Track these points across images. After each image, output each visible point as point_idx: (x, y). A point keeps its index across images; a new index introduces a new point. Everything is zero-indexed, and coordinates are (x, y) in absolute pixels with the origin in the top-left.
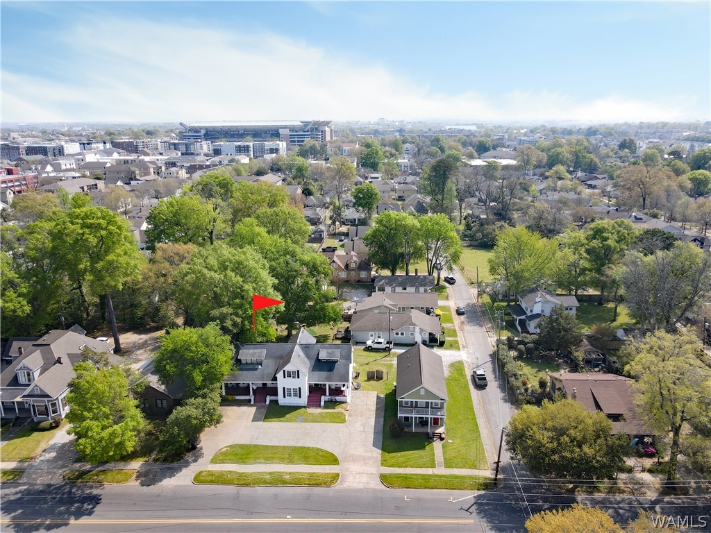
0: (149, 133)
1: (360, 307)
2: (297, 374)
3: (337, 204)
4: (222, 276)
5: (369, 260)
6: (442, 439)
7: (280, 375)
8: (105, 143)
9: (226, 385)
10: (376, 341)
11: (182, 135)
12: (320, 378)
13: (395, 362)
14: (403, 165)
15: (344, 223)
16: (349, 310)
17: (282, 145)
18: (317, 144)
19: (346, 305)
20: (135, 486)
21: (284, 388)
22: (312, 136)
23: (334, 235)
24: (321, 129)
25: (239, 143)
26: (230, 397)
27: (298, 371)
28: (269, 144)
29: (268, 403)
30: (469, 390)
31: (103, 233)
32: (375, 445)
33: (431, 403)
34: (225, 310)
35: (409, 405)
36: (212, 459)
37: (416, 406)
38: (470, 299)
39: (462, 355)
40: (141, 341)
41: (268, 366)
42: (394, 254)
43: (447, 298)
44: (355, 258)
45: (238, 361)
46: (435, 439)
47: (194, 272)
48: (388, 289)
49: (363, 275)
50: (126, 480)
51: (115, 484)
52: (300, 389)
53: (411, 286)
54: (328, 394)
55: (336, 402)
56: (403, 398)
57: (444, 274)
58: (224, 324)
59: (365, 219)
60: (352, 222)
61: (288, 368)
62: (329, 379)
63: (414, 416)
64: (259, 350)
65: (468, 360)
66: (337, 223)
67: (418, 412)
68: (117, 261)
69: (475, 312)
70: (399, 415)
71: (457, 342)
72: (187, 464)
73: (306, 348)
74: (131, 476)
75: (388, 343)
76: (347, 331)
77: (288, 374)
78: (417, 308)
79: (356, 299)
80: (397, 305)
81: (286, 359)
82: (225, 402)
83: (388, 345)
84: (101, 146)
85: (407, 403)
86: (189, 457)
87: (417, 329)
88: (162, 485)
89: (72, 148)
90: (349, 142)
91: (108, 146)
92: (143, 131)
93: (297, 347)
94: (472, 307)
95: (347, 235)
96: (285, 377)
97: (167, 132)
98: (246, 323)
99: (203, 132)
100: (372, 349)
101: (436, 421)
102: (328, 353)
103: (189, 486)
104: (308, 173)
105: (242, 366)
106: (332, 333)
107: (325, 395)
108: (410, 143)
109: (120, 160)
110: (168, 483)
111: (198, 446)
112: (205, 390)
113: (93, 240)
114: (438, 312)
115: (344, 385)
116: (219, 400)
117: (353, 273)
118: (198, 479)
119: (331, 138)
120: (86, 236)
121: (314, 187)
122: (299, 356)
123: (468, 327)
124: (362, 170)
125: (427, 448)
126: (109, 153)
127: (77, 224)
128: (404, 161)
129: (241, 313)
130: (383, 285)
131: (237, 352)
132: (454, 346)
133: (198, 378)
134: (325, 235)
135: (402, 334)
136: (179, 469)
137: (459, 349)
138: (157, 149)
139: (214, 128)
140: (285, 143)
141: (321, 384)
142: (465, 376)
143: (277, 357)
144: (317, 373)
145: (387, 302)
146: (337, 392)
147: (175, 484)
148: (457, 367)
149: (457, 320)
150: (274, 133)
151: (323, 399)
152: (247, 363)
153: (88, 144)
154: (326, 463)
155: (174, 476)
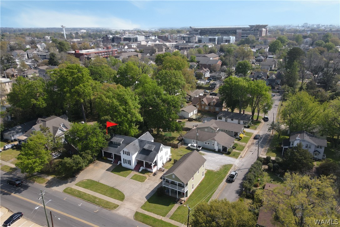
1: (199, 126)
2: (129, 154)
3: (229, 71)
7: (122, 152)
10: (193, 145)
11: (190, 33)
12: (141, 158)
20: (44, 186)
21: (124, 159)
22: (254, 33)
24: (260, 29)
25: (211, 37)
26: (104, 158)
28: (225, 38)
29: (118, 164)
30: (221, 182)
32: (146, 197)
33: (178, 183)
36: (77, 183)
39: (236, 162)
41: (122, 147)
42: (233, 101)
43: (256, 128)
44: (214, 100)
45: (111, 142)
48: (224, 119)
49: (217, 109)
50: (43, 183)
51: (38, 183)
52: (130, 161)
53: (236, 119)
54: (144, 166)
61: (126, 149)
62: (145, 159)
63: (170, 187)
64: (121, 139)
65: (237, 165)
69: (266, 139)
70: (163, 185)
71: (239, 154)
72: (66, 183)
73: (141, 141)
79: (205, 121)
87: (216, 143)
93: (136, 141)
94: (266, 136)
96: (124, 154)
102: (149, 146)
103: (60, 192)
105: (111, 145)
114: (241, 135)
117: (212, 108)
118: (65, 191)
122: (134, 145)
123: (253, 147)
125: (170, 206)
130: (221, 116)
131: (111, 138)
132: (235, 156)
135: (208, 144)
136: (62, 184)
137: (237, 158)
140: (235, 37)
141: (142, 161)
142: (226, 173)
144: (141, 155)
148: (227, 167)
149: (251, 142)
150: (234, 31)
152: (115, 144)
153: (148, 37)
154: (118, 199)
155: (59, 186)
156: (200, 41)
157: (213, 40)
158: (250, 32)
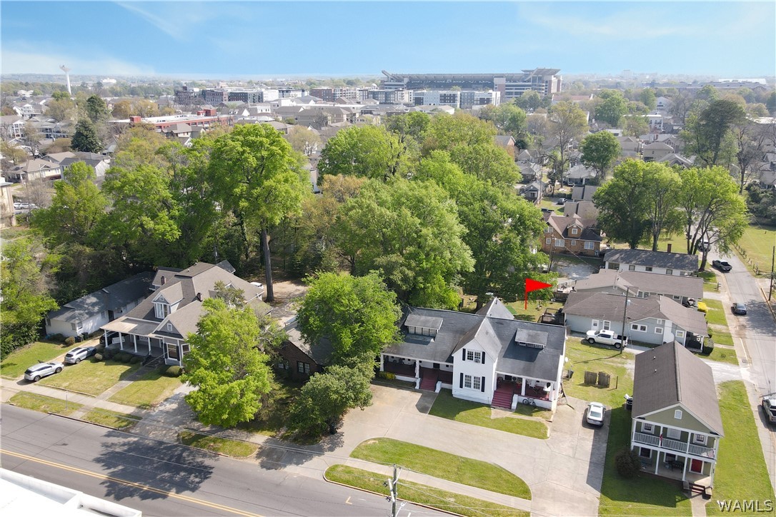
0: (350, 83)
1: (581, 285)
2: (481, 358)
3: (559, 158)
4: (395, 214)
5: (599, 227)
6: (707, 497)
7: (458, 355)
8: (303, 91)
9: (386, 358)
10: (601, 332)
12: (513, 369)
13: (631, 366)
14: (653, 122)
15: (566, 184)
16: (564, 287)
17: (495, 95)
18: (540, 96)
19: (560, 281)
20: (254, 465)
21: (462, 374)
22: (534, 87)
23: (551, 197)
24: (546, 78)
25: (445, 92)
26: (389, 375)
27: (484, 353)
28: (479, 94)
29: (438, 390)
30: (755, 428)
31: (265, 153)
32: (589, 482)
33: (692, 434)
34: (394, 258)
35: (653, 431)
36: (353, 452)
37: (664, 435)
38: (756, 295)
39: (742, 373)
40: (297, 293)
41: (443, 341)
42: (638, 221)
43: (717, 289)
44: (578, 223)
45: (405, 329)
46: (693, 494)
47: (361, 207)
48: (624, 267)
49: (588, 245)
50: (245, 455)
51: (232, 458)
52: (484, 378)
53: (660, 266)
54: (523, 392)
55: (535, 406)
56: (644, 419)
57: (712, 257)
58: (391, 277)
59: (596, 178)
60: (579, 182)
61: (470, 347)
62: (527, 372)
63: (659, 450)
64: (434, 318)
65: (753, 382)
66: (557, 183)
67: (667, 446)
68: (275, 189)
69: (764, 314)
70: (633, 444)
71: (733, 353)
72: (320, 451)
73: (498, 323)
74: (252, 452)
75: (619, 337)
76: (560, 314)
77: (469, 356)
78: (670, 296)
79: (575, 275)
80: (638, 288)
81: (468, 334)
82: (380, 379)
83: (620, 341)
84: (299, 94)
85: (648, 427)
86: (325, 442)
87: (668, 324)
88: (286, 472)
89: (271, 95)
90: (580, 95)
91: (306, 93)
92: (344, 80)
93: (486, 322)
94: (759, 307)
95: (569, 197)
96: (464, 359)
97: (368, 82)
98: (420, 279)
99: (406, 80)
100: (595, 342)
101: (696, 466)
102: (529, 335)
103: (318, 481)
104: (525, 125)
105: (408, 336)
106: (537, 315)
107: (519, 394)
110: (293, 471)
111: (338, 431)
112: (355, 358)
113: (253, 161)
114: (702, 305)
115: (548, 385)
116: (372, 375)
117: (574, 242)
118: (332, 475)
119: (558, 90)
120: (246, 155)
121: (530, 139)
122: (487, 333)
123: (751, 334)
124: (596, 125)
125: (680, 506)
126: (305, 100)
127: (238, 140)
128: (655, 116)
129: (413, 264)
130: (617, 260)
131: (404, 317)
132: (729, 358)
133: (347, 340)
134: (539, 194)
135: (643, 328)
136: (310, 457)
137: (736, 363)
139: (418, 76)
140: (499, 93)
141: (515, 378)
142: (748, 406)
143: (456, 332)
144: (510, 361)
145: (622, 283)
146: (538, 392)
147: (302, 474)
148: (735, 390)
149: (733, 323)
150: (488, 83)
151: (516, 399)
152: (415, 334)
153: (287, 92)
154: (512, 493)
155: (302, 463)
156: (419, 101)
157: (450, 99)
158: (524, 84)
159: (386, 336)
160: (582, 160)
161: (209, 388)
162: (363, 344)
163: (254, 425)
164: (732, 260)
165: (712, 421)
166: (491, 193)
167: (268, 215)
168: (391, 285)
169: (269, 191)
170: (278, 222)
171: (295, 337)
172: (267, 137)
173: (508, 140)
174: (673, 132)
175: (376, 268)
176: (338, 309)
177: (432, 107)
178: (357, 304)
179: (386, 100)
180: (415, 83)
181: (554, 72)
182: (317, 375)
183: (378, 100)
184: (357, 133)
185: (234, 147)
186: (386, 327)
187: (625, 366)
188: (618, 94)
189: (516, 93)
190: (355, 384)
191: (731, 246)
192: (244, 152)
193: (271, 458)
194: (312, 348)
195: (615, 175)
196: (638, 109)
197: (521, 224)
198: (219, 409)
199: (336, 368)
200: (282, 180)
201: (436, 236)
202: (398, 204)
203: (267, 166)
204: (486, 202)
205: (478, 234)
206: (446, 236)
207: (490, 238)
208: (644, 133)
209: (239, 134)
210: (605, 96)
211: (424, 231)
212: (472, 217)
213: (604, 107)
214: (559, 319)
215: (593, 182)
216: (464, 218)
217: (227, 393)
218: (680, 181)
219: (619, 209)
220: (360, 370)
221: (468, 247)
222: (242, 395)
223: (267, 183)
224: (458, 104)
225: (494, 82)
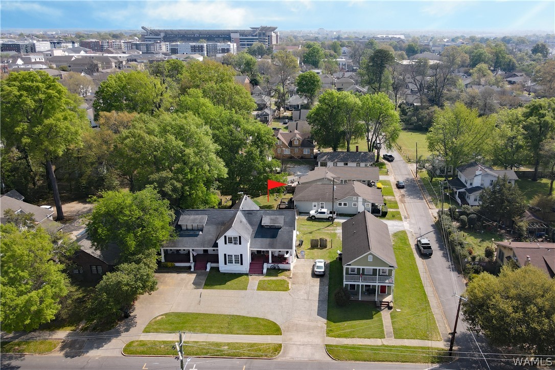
0: (115, 36)
1: (303, 180)
2: (238, 240)
3: (282, 91)
4: (163, 140)
5: (312, 138)
6: (390, 308)
7: (221, 241)
8: (73, 43)
9: (166, 252)
10: (319, 211)
11: (143, 38)
12: (262, 245)
13: (339, 231)
14: (341, 64)
15: (288, 109)
16: (292, 182)
17: (233, 46)
18: (265, 47)
19: (289, 178)
20: (59, 357)
21: (225, 255)
22: (260, 40)
23: (278, 119)
24: (268, 34)
25: (194, 44)
26: (169, 264)
27: (240, 237)
28: (220, 45)
29: (208, 270)
30: (414, 259)
31: (42, 96)
32: (319, 314)
33: (379, 269)
34: (164, 174)
35: (356, 272)
36: (146, 328)
37: (363, 274)
38: (409, 175)
39: (405, 225)
40: (86, 210)
41: (209, 232)
42: (336, 132)
43: (387, 173)
44: (298, 136)
45: (179, 227)
46: (382, 308)
47: (133, 136)
48: (330, 164)
49: (306, 151)
50: (50, 350)
51: (37, 355)
52: (241, 255)
53: (352, 162)
54: (270, 261)
55: (279, 269)
56: (350, 265)
57: (383, 152)
58: (163, 189)
59: (308, 104)
60: (296, 108)
61: (230, 233)
62: (272, 246)
63: (360, 284)
64: (201, 216)
65: (411, 230)
66: (282, 109)
67: (365, 280)
68: (56, 126)
69: (414, 186)
70: (345, 283)
71: (399, 213)
72: (118, 334)
73: (248, 214)
74: (55, 346)
75: (331, 213)
76: (291, 201)
77: (230, 240)
78: (359, 181)
79: (299, 173)
80: (339, 178)
81: (227, 225)
82: (162, 268)
83: (331, 215)
84: (70, 46)
85: (353, 270)
86: (121, 326)
87: (360, 199)
88: (88, 357)
89: (43, 46)
90: (292, 45)
91: (76, 45)
92: (110, 35)
93: (239, 214)
94: (411, 182)
95: (290, 119)
96: (226, 243)
97: (131, 36)
98: (187, 188)
99: (162, 35)
100: (315, 218)
101: (383, 290)
102: (271, 219)
103: (117, 357)
104: (256, 68)
105: (181, 232)
106: (275, 204)
107: (268, 262)
108: (347, 46)
109: (86, 57)
110: (95, 354)
111: (131, 314)
112: (140, 256)
113: (30, 103)
114: (379, 185)
115: (287, 252)
116: (155, 266)
117: (296, 150)
118: (129, 350)
119: (277, 42)
120: (24, 98)
121: (260, 78)
122: (241, 222)
123: (407, 199)
124: (305, 66)
125: (375, 318)
126: (76, 51)
127: (14, 85)
128: (342, 60)
129: (181, 177)
130: (325, 160)
131: (177, 219)
132: (396, 216)
133: (132, 243)
134: (270, 118)
135: (345, 204)
136: (108, 340)
137: (401, 219)
138: (121, 48)
139: (172, 31)
140: (235, 44)
141: (263, 252)
142: (409, 245)
143: (219, 224)
144: (259, 240)
145: (330, 175)
146: (281, 259)
147: (103, 355)
148: (401, 236)
149: (398, 193)
150: (226, 36)
151: (266, 266)
152: (187, 230)
153: (58, 43)
154: (268, 333)
155: (102, 346)
156: (174, 51)
157: (199, 50)
158: (253, 37)
159: (163, 235)
160: (297, 92)
161: (8, 301)
162: (145, 243)
163: (57, 324)
164: (394, 153)
165: (390, 259)
166: (235, 119)
167: (51, 148)
168: (164, 195)
169: (50, 128)
170: (61, 153)
171: (87, 246)
172: (43, 82)
173: (244, 79)
174: (353, 70)
175: (151, 183)
176: (122, 219)
177: (185, 56)
178: (138, 213)
179: (147, 50)
180: (170, 36)
181: (273, 29)
182: (109, 274)
183: (140, 50)
184: (125, 77)
185: (11, 92)
186: (163, 228)
187: (335, 232)
188: (317, 45)
189: (248, 45)
190: (142, 276)
191: (393, 145)
192: (21, 95)
193: (73, 348)
194: (102, 253)
195: (320, 101)
196: (331, 55)
197: (259, 140)
198: (21, 316)
199: (125, 266)
200: (62, 118)
201: (196, 154)
202: (164, 131)
203: (46, 107)
204: (232, 126)
205: (228, 150)
206: (204, 153)
207: (237, 152)
208: (335, 72)
209: (15, 80)
210: (309, 46)
211: (187, 151)
212: (222, 138)
213: (308, 54)
214: (291, 205)
215: (306, 107)
216: (216, 139)
217: (27, 302)
218: (360, 103)
219: (324, 125)
220: (145, 264)
221: (221, 160)
222: (41, 302)
223: (47, 122)
224: (206, 53)
225: (231, 36)
